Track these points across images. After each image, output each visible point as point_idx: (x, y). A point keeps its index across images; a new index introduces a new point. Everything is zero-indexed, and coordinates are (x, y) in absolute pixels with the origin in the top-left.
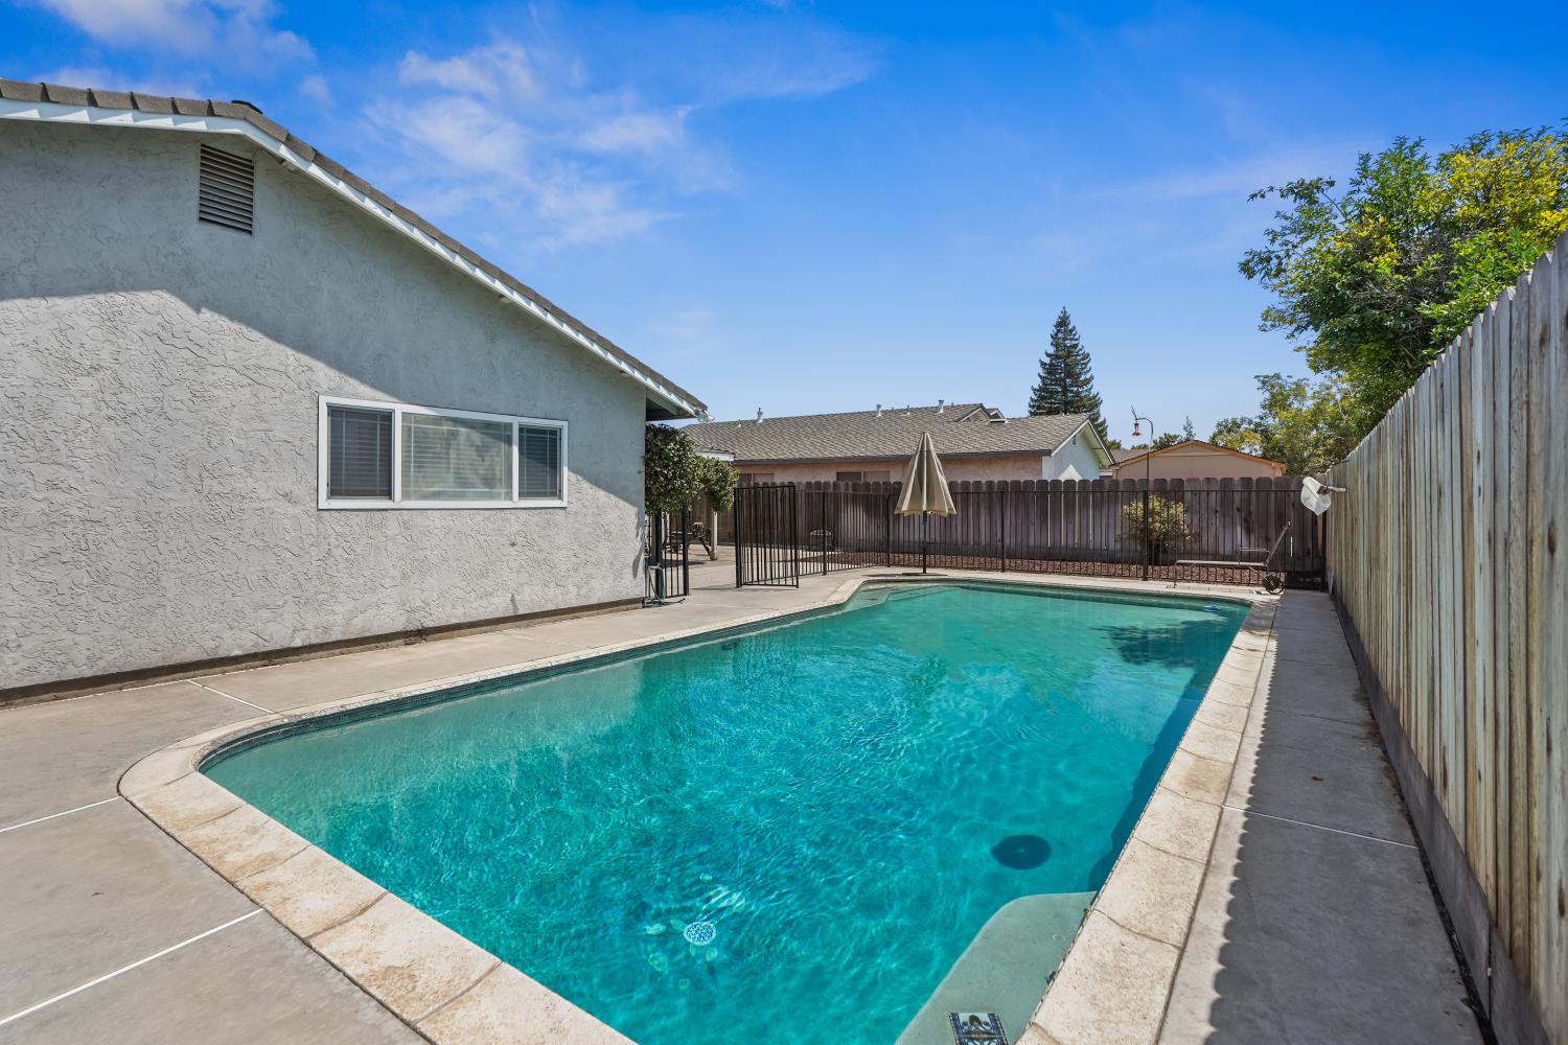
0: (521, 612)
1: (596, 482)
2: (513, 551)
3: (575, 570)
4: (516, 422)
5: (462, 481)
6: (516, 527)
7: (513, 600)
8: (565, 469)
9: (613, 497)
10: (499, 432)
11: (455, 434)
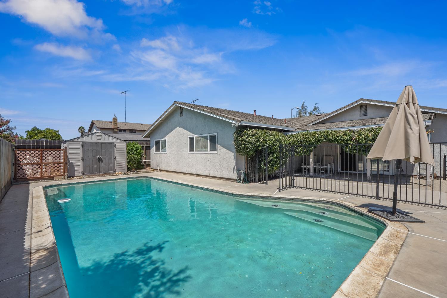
0: (210, 175)
1: (224, 147)
2: (209, 162)
3: (220, 168)
4: (208, 135)
5: (202, 148)
6: (209, 157)
7: (209, 172)
8: (217, 144)
9: (227, 150)
10: (206, 138)
11: (201, 139)
